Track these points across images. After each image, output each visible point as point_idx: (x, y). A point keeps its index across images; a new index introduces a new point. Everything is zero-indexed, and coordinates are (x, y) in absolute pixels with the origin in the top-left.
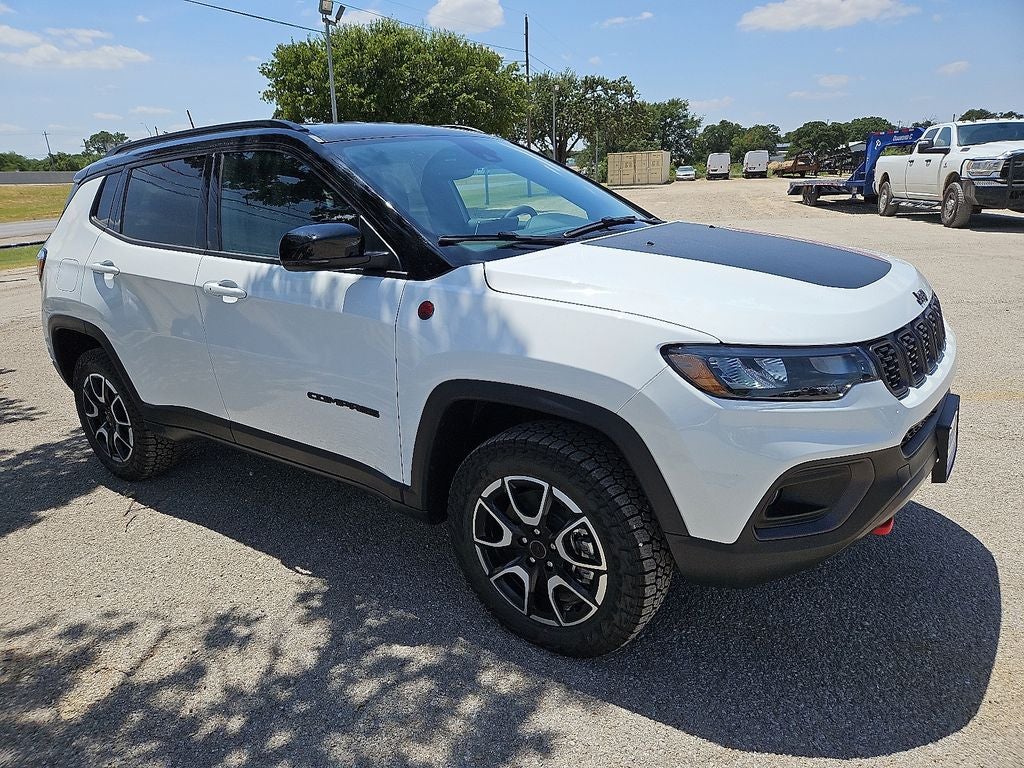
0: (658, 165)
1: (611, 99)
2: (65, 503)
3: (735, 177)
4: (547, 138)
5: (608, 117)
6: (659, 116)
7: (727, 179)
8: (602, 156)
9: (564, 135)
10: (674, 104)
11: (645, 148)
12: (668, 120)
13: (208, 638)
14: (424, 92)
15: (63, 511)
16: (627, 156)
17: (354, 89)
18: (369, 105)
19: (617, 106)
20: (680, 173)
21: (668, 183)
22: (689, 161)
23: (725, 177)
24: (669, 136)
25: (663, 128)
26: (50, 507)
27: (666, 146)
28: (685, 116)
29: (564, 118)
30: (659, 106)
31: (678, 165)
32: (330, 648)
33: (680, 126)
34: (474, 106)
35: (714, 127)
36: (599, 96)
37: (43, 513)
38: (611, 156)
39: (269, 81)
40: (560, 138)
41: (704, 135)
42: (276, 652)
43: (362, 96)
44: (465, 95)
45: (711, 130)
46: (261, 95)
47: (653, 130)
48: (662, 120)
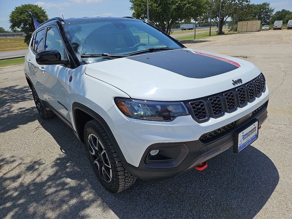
0: (255, 25)
1: (240, 3)
2: (26, 124)
3: (284, 29)
4: (218, 18)
5: (239, 10)
6: (258, 9)
7: (281, 29)
8: (236, 23)
9: (223, 16)
10: (265, 4)
11: (252, 19)
12: (262, 10)
13: (28, 168)
14: (175, 5)
15: (25, 126)
16: (244, 23)
17: (155, 5)
18: (159, 10)
19: (242, 6)
20: (263, 28)
21: (259, 31)
22: (268, 24)
23: (280, 29)
24: (262, 15)
25: (260, 13)
26: (22, 124)
27: (259, 19)
28: (268, 8)
29: (223, 10)
30: (259, 5)
31: (263, 25)
32: (52, 176)
33: (266, 12)
34: (190, 8)
35: (279, 12)
36: (236, 3)
37: (20, 126)
38: (239, 23)
39: (132, 4)
40: (222, 17)
41: (275, 14)
42: (39, 175)
43: (157, 7)
44: (187, 5)
45: (278, 13)
46: (130, 8)
47: (255, 14)
48: (259, 10)
